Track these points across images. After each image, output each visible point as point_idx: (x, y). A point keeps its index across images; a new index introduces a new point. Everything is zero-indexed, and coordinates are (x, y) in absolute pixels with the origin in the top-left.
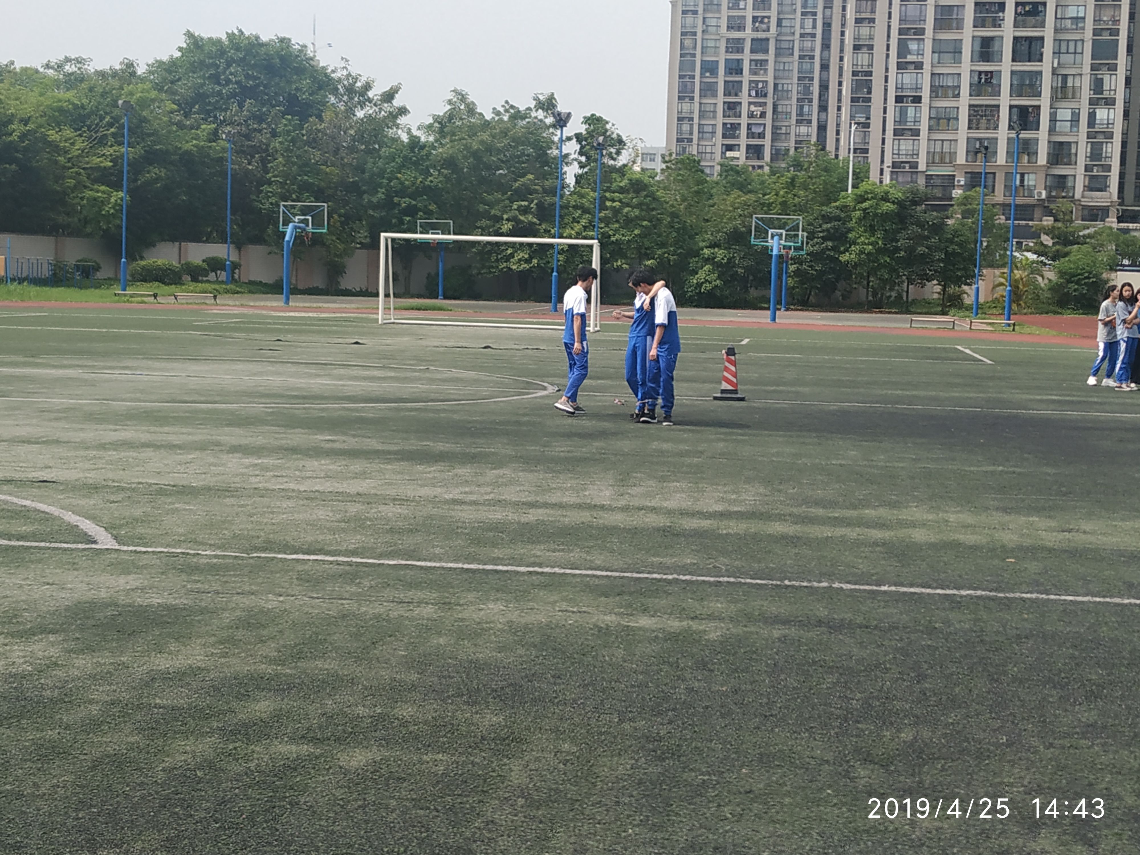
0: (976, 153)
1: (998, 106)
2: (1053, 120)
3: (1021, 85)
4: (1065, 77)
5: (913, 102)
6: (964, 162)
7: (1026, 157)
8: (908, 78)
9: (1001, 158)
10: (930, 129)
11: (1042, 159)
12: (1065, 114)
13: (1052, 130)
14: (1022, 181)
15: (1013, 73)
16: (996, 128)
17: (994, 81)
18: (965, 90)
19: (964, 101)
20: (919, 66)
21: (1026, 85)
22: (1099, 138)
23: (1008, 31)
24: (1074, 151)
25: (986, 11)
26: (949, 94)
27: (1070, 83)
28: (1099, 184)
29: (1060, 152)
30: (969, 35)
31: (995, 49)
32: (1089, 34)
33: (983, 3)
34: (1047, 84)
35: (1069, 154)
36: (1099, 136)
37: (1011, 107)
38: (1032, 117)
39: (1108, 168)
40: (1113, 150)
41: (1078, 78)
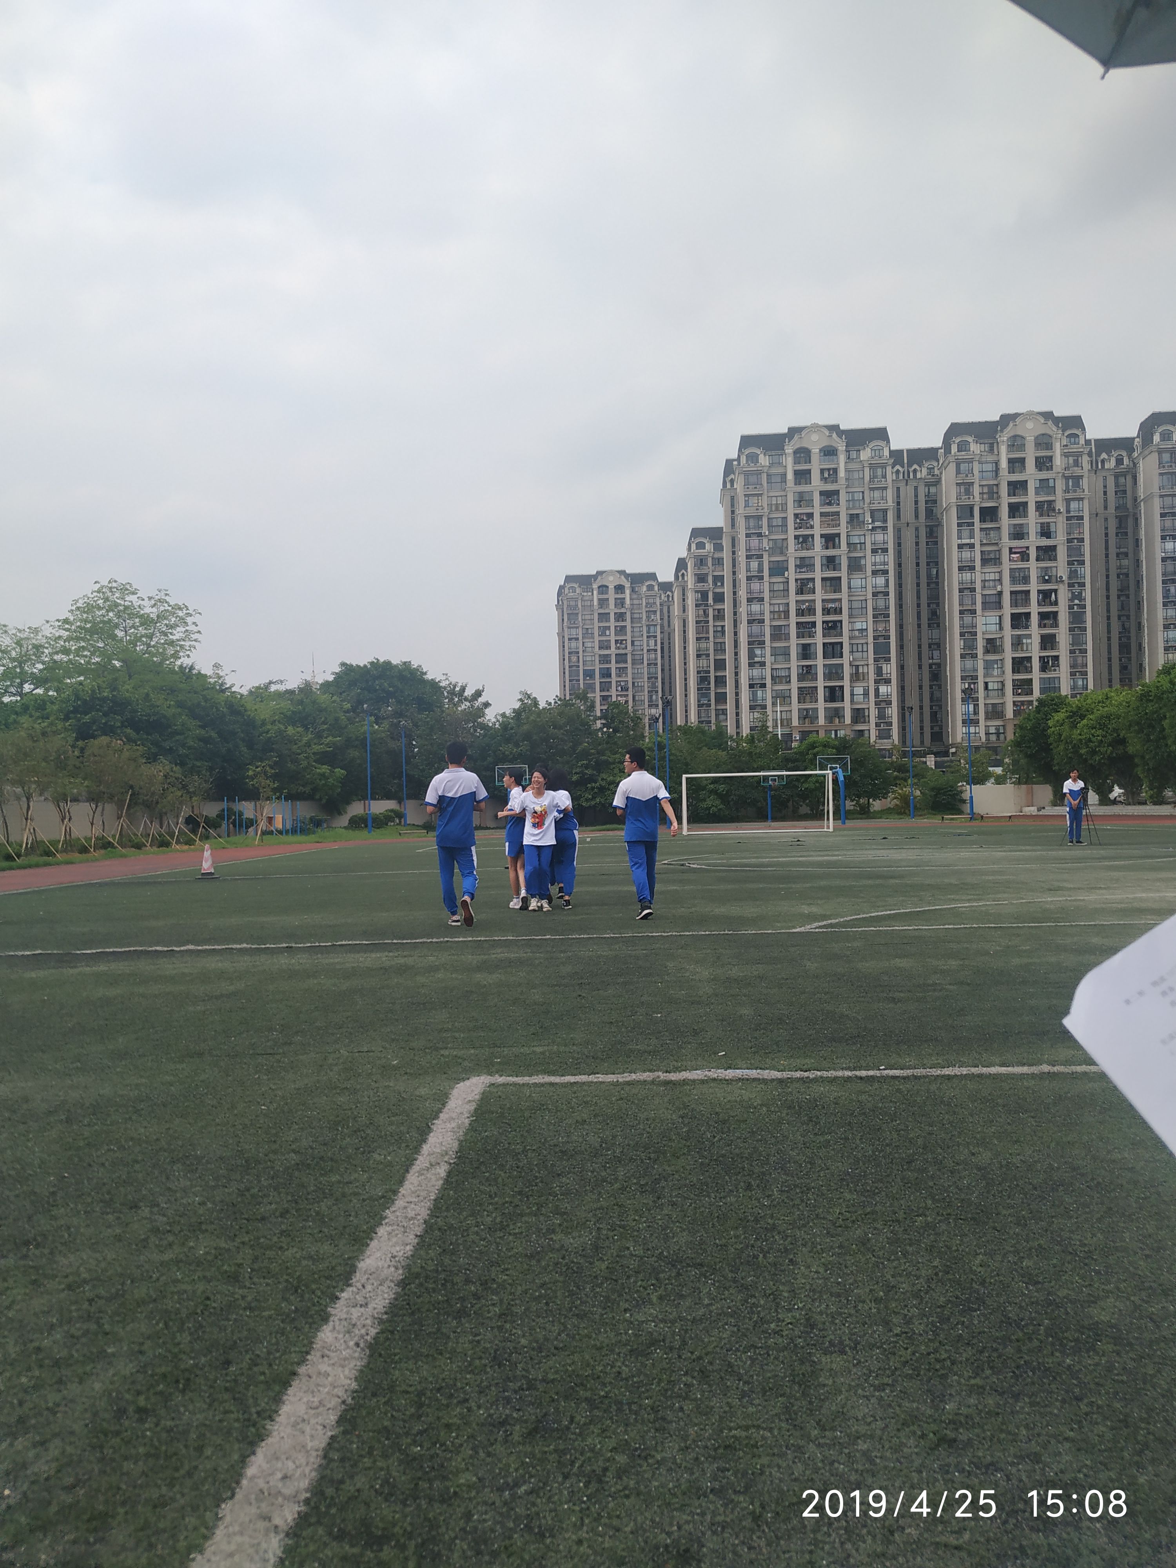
0: (805, 718)
1: (816, 687)
2: (852, 695)
3: (830, 673)
4: (857, 666)
5: (760, 687)
6: (797, 725)
7: (837, 720)
8: (756, 672)
9: (821, 721)
10: (773, 704)
11: (848, 720)
12: (859, 690)
13: (852, 701)
14: (836, 735)
15: (824, 666)
16: (816, 701)
17: (813, 671)
18: (794, 678)
19: (795, 684)
20: (763, 664)
21: (834, 673)
22: (883, 705)
23: (819, 640)
24: (867, 714)
25: (804, 628)
26: (784, 681)
27: (861, 670)
28: (884, 734)
29: (859, 715)
30: (794, 643)
31: (812, 650)
32: (870, 639)
33: (802, 623)
34: (847, 671)
35: (864, 716)
36: (882, 703)
37: (825, 687)
38: (838, 693)
39: (891, 724)
40: (893, 712)
41: (865, 667)
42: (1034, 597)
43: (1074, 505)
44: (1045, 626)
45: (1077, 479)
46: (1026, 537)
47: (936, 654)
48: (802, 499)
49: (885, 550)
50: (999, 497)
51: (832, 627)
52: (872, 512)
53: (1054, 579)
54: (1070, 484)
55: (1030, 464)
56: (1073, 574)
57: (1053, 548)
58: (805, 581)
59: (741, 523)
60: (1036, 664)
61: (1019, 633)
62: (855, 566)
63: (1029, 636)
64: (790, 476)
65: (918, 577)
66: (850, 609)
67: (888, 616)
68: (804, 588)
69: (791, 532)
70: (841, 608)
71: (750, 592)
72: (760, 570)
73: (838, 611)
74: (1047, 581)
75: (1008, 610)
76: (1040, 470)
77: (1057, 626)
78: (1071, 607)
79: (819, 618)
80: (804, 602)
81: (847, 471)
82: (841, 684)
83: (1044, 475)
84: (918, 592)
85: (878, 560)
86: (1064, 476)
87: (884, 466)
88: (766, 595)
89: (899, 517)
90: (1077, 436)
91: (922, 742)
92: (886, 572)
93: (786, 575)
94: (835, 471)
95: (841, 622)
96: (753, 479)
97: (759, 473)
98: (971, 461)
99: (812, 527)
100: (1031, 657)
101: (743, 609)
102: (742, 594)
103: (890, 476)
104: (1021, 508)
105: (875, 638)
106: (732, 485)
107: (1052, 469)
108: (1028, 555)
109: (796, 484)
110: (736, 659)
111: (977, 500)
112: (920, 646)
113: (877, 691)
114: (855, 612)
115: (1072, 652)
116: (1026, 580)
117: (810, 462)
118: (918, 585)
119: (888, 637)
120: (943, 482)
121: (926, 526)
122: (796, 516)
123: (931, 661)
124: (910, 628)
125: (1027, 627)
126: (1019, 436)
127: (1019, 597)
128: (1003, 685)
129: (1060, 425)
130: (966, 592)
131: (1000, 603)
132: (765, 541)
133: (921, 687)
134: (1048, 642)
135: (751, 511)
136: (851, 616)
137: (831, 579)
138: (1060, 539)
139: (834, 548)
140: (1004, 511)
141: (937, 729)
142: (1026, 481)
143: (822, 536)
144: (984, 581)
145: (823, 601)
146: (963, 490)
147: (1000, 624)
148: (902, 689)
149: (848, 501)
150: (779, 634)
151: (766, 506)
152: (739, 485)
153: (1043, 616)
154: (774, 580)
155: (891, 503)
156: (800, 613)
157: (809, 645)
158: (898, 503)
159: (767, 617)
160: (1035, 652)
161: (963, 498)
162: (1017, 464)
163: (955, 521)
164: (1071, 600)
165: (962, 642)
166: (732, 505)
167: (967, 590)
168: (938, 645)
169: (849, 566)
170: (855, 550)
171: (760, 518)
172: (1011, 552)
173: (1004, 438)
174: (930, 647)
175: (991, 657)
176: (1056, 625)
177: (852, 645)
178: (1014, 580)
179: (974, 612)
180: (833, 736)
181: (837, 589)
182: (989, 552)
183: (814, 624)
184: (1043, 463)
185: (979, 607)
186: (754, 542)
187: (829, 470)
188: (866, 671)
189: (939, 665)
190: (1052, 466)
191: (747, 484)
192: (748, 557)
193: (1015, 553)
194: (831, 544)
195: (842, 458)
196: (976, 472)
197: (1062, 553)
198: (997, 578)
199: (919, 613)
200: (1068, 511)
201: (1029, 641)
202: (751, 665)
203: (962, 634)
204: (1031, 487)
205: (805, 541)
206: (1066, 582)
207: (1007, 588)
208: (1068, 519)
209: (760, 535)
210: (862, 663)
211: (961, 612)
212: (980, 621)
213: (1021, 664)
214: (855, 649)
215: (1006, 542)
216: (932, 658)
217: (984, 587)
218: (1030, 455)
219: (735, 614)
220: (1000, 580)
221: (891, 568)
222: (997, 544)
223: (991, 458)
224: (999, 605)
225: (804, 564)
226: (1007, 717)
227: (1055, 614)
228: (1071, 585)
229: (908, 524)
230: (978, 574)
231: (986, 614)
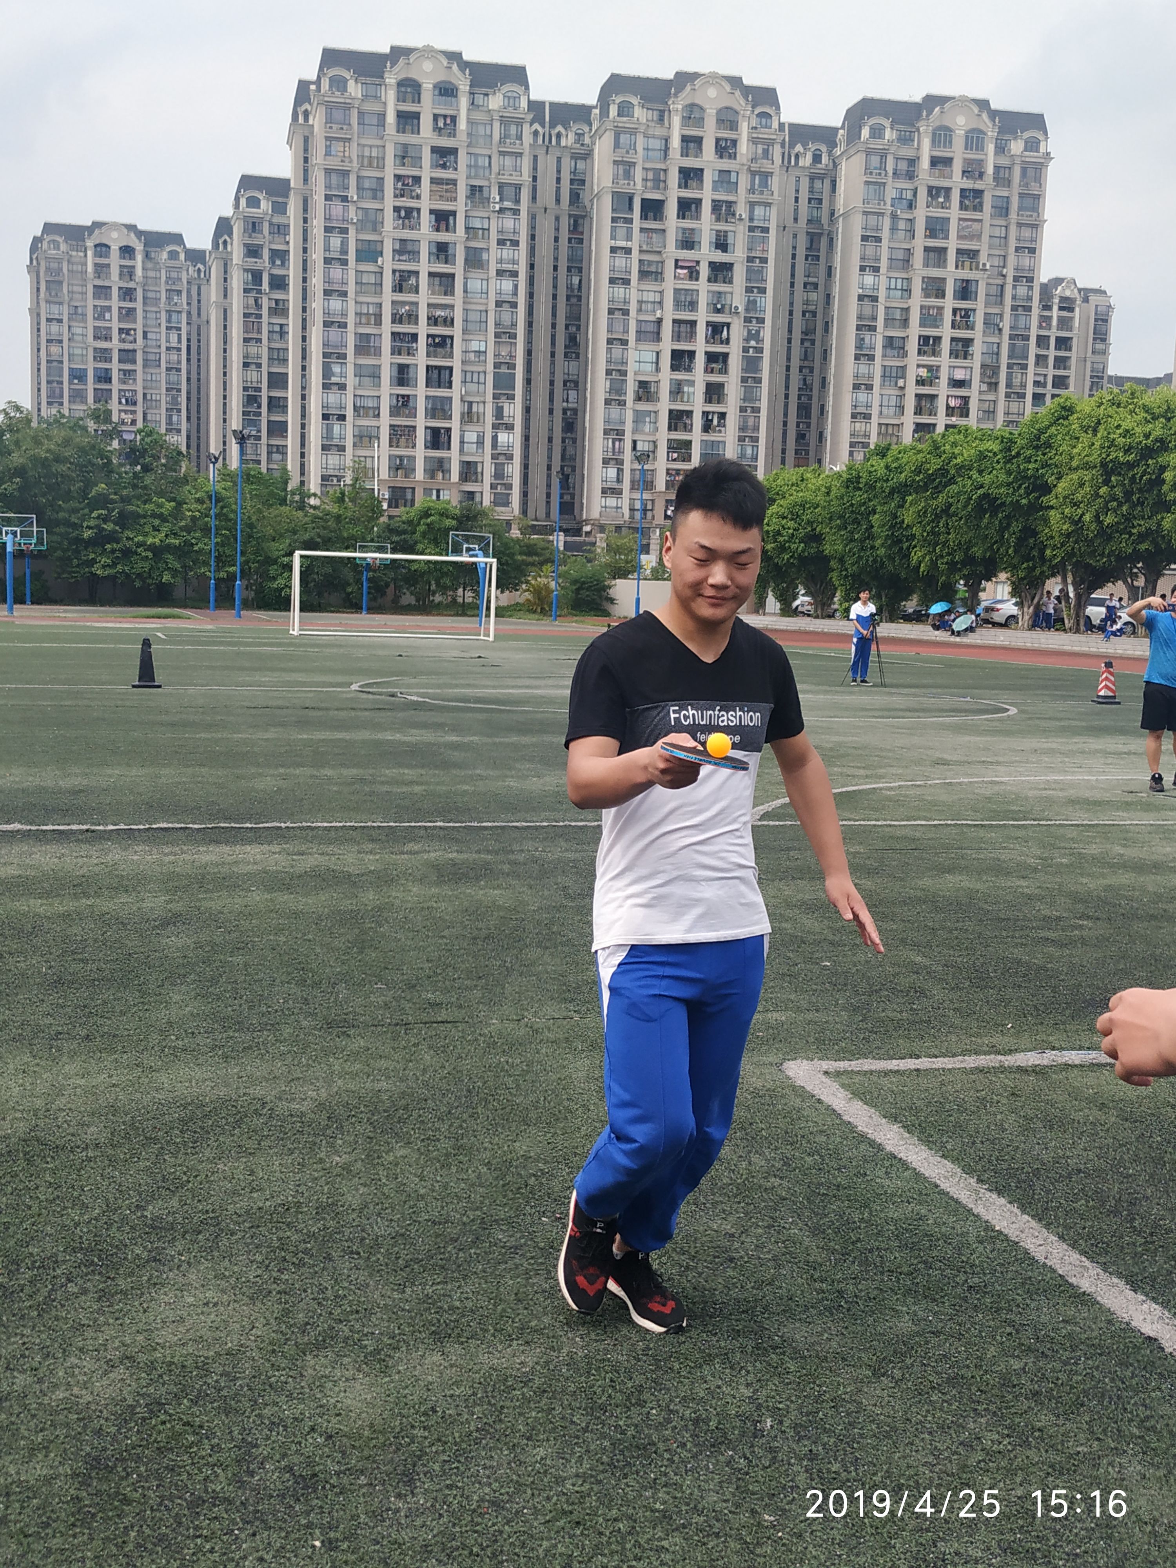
0: (397, 469)
1: (414, 427)
2: (462, 442)
3: (434, 409)
4: (470, 403)
5: (338, 419)
6: (387, 477)
7: (441, 475)
8: (333, 398)
9: (420, 474)
10: (355, 445)
11: (455, 476)
12: (471, 437)
13: (462, 450)
14: (438, 496)
15: (427, 397)
16: (414, 446)
17: (411, 404)
18: (385, 410)
19: (385, 421)
20: (342, 387)
21: (438, 409)
22: (502, 459)
23: (421, 360)
24: (479, 470)
25: (402, 340)
26: (371, 413)
27: (474, 409)
28: (502, 500)
29: (469, 471)
30: (387, 362)
31: (411, 375)
32: (490, 367)
33: (399, 334)
34: (457, 409)
35: (476, 473)
36: (501, 457)
37: (426, 428)
38: (443, 438)
39: (510, 487)
40: (514, 470)
41: (481, 405)
42: (701, 330)
43: (759, 211)
44: (712, 372)
45: (766, 176)
46: (696, 247)
47: (572, 394)
48: (405, 155)
49: (515, 243)
50: (666, 188)
51: (440, 344)
52: (501, 186)
53: (727, 307)
54: (757, 182)
55: (709, 146)
56: (751, 305)
57: (729, 267)
58: (406, 274)
59: (318, 178)
60: (697, 421)
61: (680, 377)
62: (474, 260)
63: (692, 383)
64: (391, 118)
65: (555, 287)
66: (465, 321)
67: (514, 336)
68: (404, 284)
69: (389, 202)
70: (452, 320)
71: (327, 280)
72: (345, 252)
73: (449, 322)
74: (718, 311)
75: (667, 345)
76: (721, 157)
77: (726, 372)
78: (745, 350)
79: (423, 329)
80: (404, 303)
81: (470, 122)
82: (447, 425)
83: (725, 164)
84: (554, 307)
85: (505, 256)
86: (749, 169)
87: (519, 123)
88: (351, 289)
89: (534, 198)
90: (769, 116)
91: (548, 514)
92: (514, 274)
93: (380, 263)
94: (454, 119)
95: (452, 338)
96: (338, 115)
97: (347, 107)
98: (633, 132)
99: (418, 197)
100: (692, 412)
101: (317, 304)
102: (317, 282)
103: (527, 138)
104: (693, 206)
105: (497, 365)
106: (306, 118)
107: (735, 158)
108: (698, 273)
109: (398, 132)
110: (303, 376)
111: (640, 189)
112: (552, 383)
113: (495, 438)
114: (471, 327)
115: (743, 409)
116: (693, 305)
117: (419, 102)
118: (555, 297)
119: (513, 366)
120: (596, 157)
121: (570, 216)
122: (398, 178)
123: (565, 404)
124: (541, 356)
125: (689, 369)
126: (697, 105)
127: (683, 328)
128: (656, 447)
129: (750, 98)
130: (618, 315)
131: (658, 333)
132: (352, 209)
133: (550, 440)
134: (714, 392)
135: (334, 163)
136: (465, 331)
137: (441, 275)
138: (738, 255)
139: (447, 230)
140: (671, 209)
141: (567, 498)
142: (702, 170)
143: (432, 212)
144: (640, 302)
145: (429, 305)
146: (621, 172)
147: (657, 363)
148: (526, 438)
149: (469, 166)
150: (365, 346)
151: (355, 159)
152: (317, 121)
153: (711, 358)
154: (363, 267)
155: (526, 177)
156: (397, 319)
157: (408, 366)
158: (535, 179)
159: (351, 320)
160: (697, 404)
161: (621, 182)
162: (691, 143)
163: (608, 214)
164: (747, 340)
165: (608, 383)
166: (306, 150)
167: (618, 311)
168: (575, 384)
169: (466, 260)
170: (475, 237)
171: (345, 174)
172: (677, 267)
173: (677, 105)
174: (565, 385)
175: (643, 406)
176: (724, 371)
177: (465, 372)
178: (678, 305)
179: (624, 342)
180: (434, 497)
181: (449, 290)
182: (650, 263)
183: (414, 337)
184: (725, 148)
185: (632, 337)
186: (337, 208)
187: (445, 117)
188: (481, 410)
189: (575, 411)
190: (735, 154)
191: (329, 120)
192: (328, 230)
193: (682, 268)
194: (443, 226)
195: (464, 101)
196: (640, 148)
197: (739, 274)
198: (657, 299)
199: (553, 337)
200: (751, 219)
201: (691, 389)
202: (326, 386)
203: (608, 372)
204: (708, 178)
205: (407, 216)
206: (742, 315)
207: (669, 314)
208: (751, 229)
209: (345, 199)
210: (477, 399)
211: (610, 341)
212: (632, 355)
213: (678, 419)
214: (469, 379)
215: (672, 251)
216: (567, 401)
217: (640, 310)
218: (710, 133)
219: (304, 309)
220: (660, 303)
221: (523, 269)
222: (660, 252)
223: (659, 131)
224: (657, 337)
225: (405, 249)
226: (658, 490)
227: (725, 356)
228: (748, 320)
229: (546, 209)
230: (634, 291)
231: (640, 347)
